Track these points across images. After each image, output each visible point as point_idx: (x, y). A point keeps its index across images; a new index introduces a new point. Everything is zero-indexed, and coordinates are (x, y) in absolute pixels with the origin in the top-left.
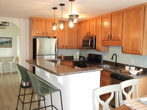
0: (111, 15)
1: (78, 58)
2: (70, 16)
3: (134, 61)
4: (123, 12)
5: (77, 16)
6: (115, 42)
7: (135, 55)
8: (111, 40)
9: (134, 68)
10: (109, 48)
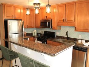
0: (65, 5)
1: (36, 34)
2: (34, 4)
3: (81, 36)
4: (75, 3)
5: (40, 4)
6: (69, 23)
7: (82, 32)
8: (66, 22)
9: (85, 41)
10: (61, 27)
